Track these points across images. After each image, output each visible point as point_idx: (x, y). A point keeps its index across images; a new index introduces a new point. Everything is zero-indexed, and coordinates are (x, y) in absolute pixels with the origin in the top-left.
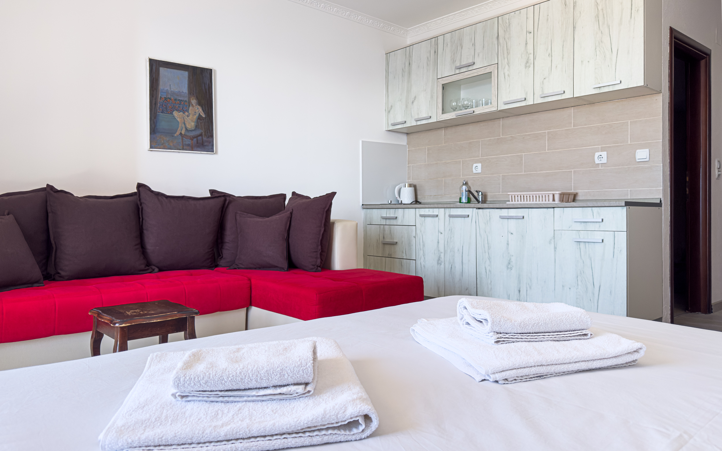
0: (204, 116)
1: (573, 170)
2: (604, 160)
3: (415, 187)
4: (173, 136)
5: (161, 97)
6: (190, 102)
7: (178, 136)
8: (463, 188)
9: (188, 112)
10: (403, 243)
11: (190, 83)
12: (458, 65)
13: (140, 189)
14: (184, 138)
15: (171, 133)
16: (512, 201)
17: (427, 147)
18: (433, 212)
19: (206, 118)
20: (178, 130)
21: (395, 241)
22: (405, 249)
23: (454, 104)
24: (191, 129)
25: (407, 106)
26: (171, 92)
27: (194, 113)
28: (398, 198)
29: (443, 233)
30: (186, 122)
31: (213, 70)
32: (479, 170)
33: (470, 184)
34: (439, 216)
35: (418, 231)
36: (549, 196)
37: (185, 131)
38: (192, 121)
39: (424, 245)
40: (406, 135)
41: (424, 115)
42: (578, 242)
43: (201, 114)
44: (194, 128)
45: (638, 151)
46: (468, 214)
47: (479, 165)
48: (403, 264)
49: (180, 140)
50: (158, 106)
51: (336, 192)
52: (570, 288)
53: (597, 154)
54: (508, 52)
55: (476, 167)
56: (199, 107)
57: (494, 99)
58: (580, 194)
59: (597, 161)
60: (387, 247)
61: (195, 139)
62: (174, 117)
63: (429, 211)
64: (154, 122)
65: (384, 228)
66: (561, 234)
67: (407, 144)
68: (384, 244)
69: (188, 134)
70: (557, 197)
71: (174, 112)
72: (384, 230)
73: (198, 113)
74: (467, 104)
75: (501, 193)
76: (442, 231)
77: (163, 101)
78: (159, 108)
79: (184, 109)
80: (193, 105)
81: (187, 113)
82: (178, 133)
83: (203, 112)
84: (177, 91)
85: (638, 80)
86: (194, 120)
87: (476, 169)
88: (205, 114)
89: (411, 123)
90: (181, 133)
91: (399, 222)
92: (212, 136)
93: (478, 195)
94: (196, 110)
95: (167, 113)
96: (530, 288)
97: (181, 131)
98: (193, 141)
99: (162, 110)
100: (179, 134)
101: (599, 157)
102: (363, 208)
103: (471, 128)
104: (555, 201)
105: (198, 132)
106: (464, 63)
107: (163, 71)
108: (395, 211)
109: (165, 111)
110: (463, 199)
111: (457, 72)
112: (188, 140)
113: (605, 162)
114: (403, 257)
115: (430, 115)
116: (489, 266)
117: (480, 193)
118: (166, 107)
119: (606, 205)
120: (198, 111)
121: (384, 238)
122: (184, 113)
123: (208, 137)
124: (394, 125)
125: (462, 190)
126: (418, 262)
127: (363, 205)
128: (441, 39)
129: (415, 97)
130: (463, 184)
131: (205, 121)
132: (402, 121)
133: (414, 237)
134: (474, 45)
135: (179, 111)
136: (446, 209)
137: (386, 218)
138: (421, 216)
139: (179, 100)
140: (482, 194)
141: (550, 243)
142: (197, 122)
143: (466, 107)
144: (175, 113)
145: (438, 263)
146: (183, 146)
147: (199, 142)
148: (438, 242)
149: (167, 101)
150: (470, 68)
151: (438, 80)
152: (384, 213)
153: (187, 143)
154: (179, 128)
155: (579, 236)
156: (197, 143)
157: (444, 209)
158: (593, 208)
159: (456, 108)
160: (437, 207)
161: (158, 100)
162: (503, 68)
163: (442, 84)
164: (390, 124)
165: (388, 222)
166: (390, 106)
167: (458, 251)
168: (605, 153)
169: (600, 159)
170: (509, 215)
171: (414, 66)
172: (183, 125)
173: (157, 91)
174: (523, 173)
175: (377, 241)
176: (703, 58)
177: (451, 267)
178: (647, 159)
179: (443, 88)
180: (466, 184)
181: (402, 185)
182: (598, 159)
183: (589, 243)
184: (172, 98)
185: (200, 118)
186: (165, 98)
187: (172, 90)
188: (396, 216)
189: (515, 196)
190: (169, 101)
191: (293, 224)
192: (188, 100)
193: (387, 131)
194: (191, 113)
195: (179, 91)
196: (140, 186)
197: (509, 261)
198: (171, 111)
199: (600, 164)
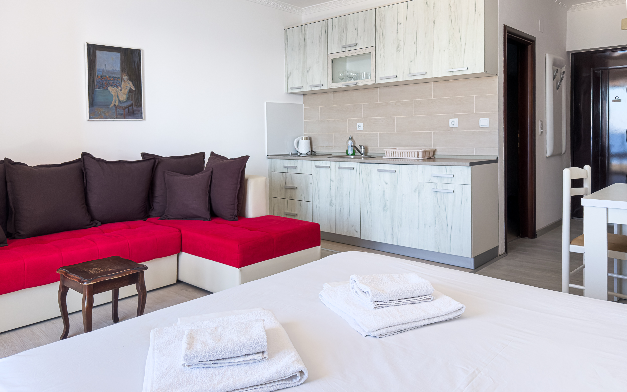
0: (134, 89)
1: (433, 131)
2: (456, 125)
3: (310, 139)
4: (108, 108)
5: (97, 76)
6: (122, 79)
7: (112, 107)
8: (349, 142)
9: (121, 87)
10: (302, 188)
11: (122, 62)
12: (344, 44)
13: (84, 157)
14: (117, 109)
15: (106, 105)
16: (387, 156)
17: (320, 107)
18: (326, 164)
19: (135, 90)
20: (113, 102)
21: (295, 186)
22: (303, 192)
23: (341, 75)
24: (123, 101)
25: (303, 74)
26: (106, 71)
27: (125, 87)
28: (297, 149)
29: (334, 181)
30: (119, 95)
31: (141, 50)
32: (362, 128)
33: (354, 138)
34: (331, 167)
35: (314, 179)
36: (414, 153)
37: (118, 103)
38: (124, 94)
39: (319, 191)
40: (302, 97)
41: (317, 83)
42: (436, 192)
43: (132, 88)
44: (126, 100)
45: (481, 119)
46: (353, 167)
47: (362, 124)
48: (302, 205)
49: (114, 111)
50: (95, 83)
51: (249, 156)
52: (430, 227)
53: (451, 120)
54: (383, 38)
55: (359, 125)
56: (130, 82)
57: (373, 75)
58: (438, 150)
59: (451, 126)
60: (289, 191)
61: (127, 109)
62: (109, 91)
63: (323, 163)
64: (92, 97)
65: (286, 175)
66: (423, 185)
67: (304, 103)
68: (286, 188)
69: (121, 105)
70: (420, 155)
71: (109, 87)
72: (286, 177)
73: (129, 87)
74: (351, 76)
75: (379, 147)
76: (333, 179)
77: (100, 79)
78: (96, 85)
79: (117, 85)
80: (124, 80)
81: (119, 88)
82: (112, 105)
83: (133, 86)
84: (111, 69)
85: (480, 69)
86: (126, 94)
87: (359, 127)
88: (135, 87)
89: (307, 88)
90: (115, 105)
91: (298, 171)
92: (141, 106)
93: (361, 148)
94: (128, 85)
95: (103, 89)
96: (401, 225)
97: (115, 103)
98: (125, 111)
99: (99, 87)
100: (114, 106)
101: (453, 122)
102: (268, 158)
103: (355, 93)
104: (419, 157)
105: (129, 103)
106: (349, 43)
107: (98, 53)
108: (295, 162)
109: (101, 87)
110: (349, 151)
111: (344, 50)
112: (121, 110)
113: (457, 126)
114: (302, 199)
115: (322, 83)
116: (370, 208)
117: (363, 147)
118: (102, 83)
119: (456, 165)
120: (129, 86)
121: (286, 183)
122: (117, 88)
123: (138, 107)
124: (292, 89)
125: (348, 144)
126: (314, 204)
127: (268, 156)
128: (330, 22)
129: (310, 67)
130: (349, 139)
131: (135, 93)
132: (299, 86)
133: (311, 183)
134: (357, 29)
135: (113, 86)
136: (336, 162)
137: (287, 167)
138: (316, 167)
139: (113, 77)
140: (364, 148)
141: (415, 192)
142: (129, 95)
143: (351, 78)
144: (110, 89)
145: (330, 205)
146: (117, 116)
147: (130, 111)
148: (330, 188)
149: (103, 78)
150: (354, 48)
151: (328, 55)
152: (286, 163)
153: (120, 112)
154: (114, 101)
155: (437, 187)
156: (129, 112)
157: (334, 162)
158: (446, 166)
159: (343, 78)
160: (329, 160)
161: (95, 78)
162: (379, 50)
163: (332, 59)
164: (289, 88)
165: (289, 171)
166: (289, 73)
167: (346, 195)
168: (457, 119)
169: (453, 124)
170: (385, 169)
171: (309, 42)
172: (117, 98)
173: (94, 71)
174: (395, 132)
175: (280, 185)
176: (530, 44)
177: (341, 209)
178: (488, 126)
179: (333, 62)
180: (352, 139)
181: (300, 138)
182: (452, 124)
183: (444, 193)
184: (107, 76)
185: (130, 91)
186: (101, 76)
187: (107, 69)
188: (296, 166)
189: (389, 152)
190: (105, 78)
191: (213, 181)
192: (121, 77)
193: (287, 93)
194: (123, 87)
195: (113, 70)
196: (84, 154)
197: (385, 204)
198: (106, 86)
199: (453, 128)
